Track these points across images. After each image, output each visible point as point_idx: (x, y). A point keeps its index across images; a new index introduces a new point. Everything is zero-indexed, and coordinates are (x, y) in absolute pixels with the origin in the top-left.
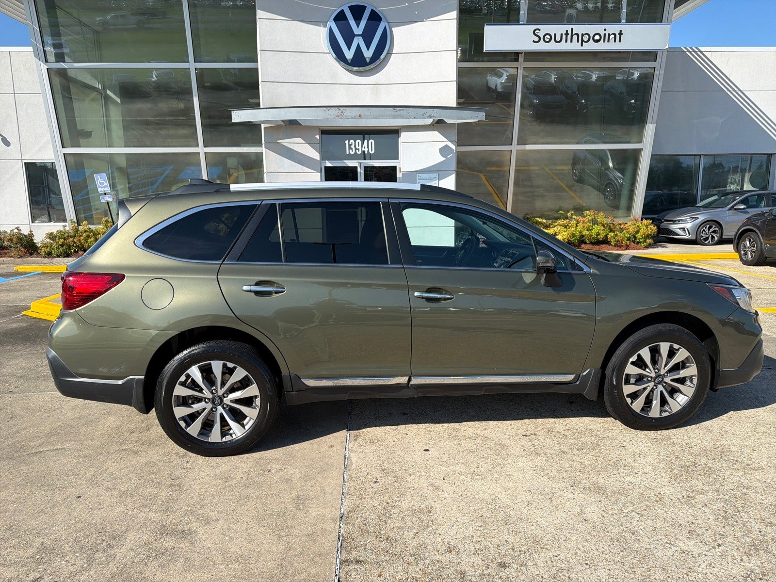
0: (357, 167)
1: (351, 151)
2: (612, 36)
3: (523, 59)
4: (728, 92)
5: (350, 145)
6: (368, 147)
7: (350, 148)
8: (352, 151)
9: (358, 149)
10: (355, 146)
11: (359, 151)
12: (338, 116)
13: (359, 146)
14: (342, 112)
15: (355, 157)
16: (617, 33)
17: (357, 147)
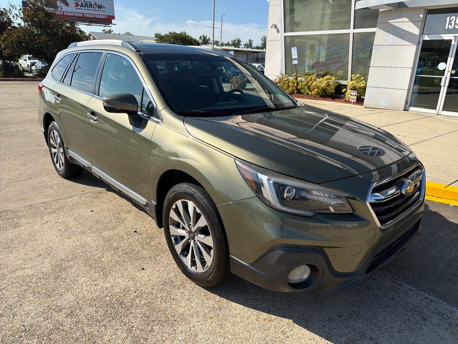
0: (452, 40)
1: (450, 26)
7: (450, 23)
10: (455, 21)
15: (452, 31)
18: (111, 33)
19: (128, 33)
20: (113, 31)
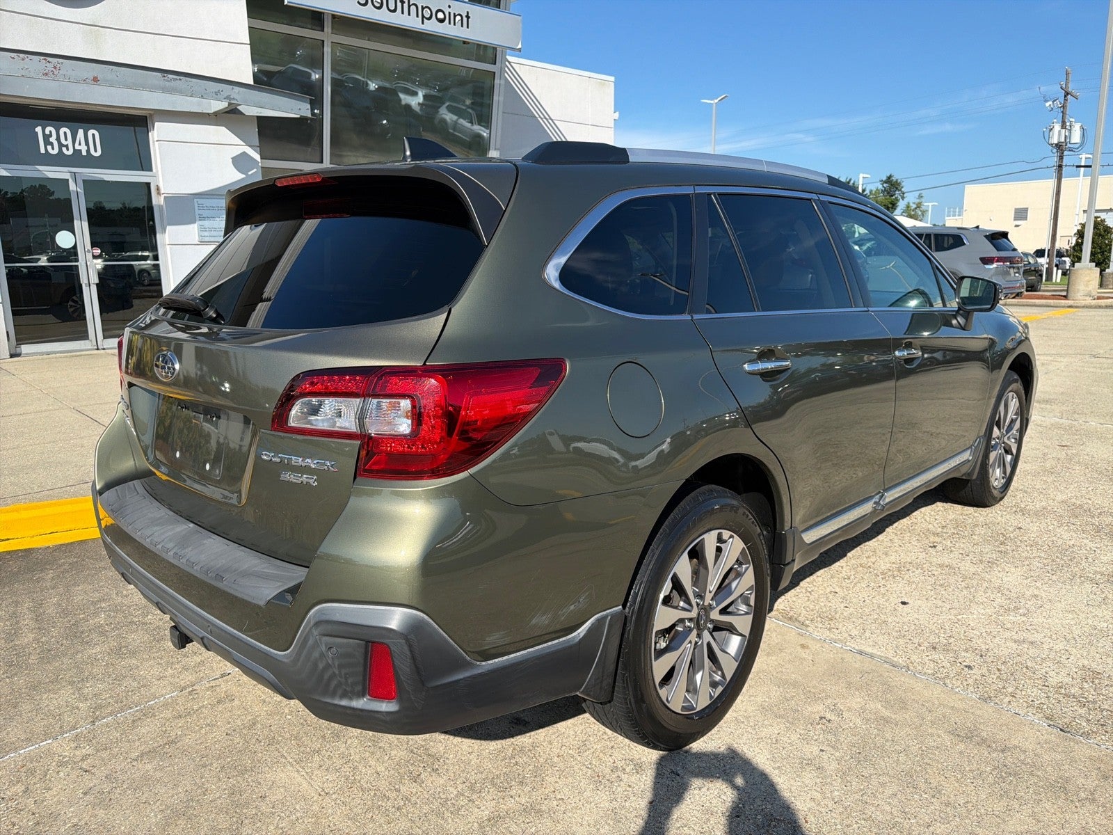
0: (68, 180)
1: (49, 148)
2: (458, 18)
3: (330, 30)
4: (539, 119)
5: (47, 138)
6: (87, 143)
7: (47, 142)
8: (53, 149)
9: (67, 146)
10: (58, 139)
11: (68, 149)
12: (46, 74)
13: (66, 139)
14: (55, 68)
15: (60, 160)
16: (464, 15)
17: (64, 142)
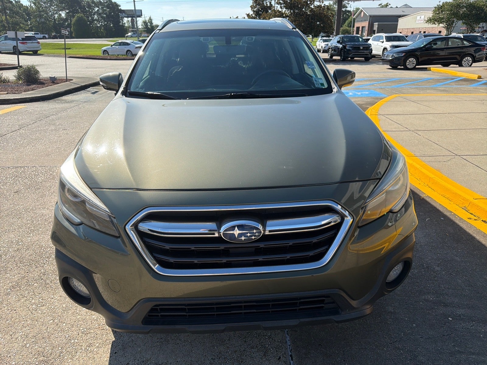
18: (388, 7)
19: (406, 5)
20: (390, 5)
